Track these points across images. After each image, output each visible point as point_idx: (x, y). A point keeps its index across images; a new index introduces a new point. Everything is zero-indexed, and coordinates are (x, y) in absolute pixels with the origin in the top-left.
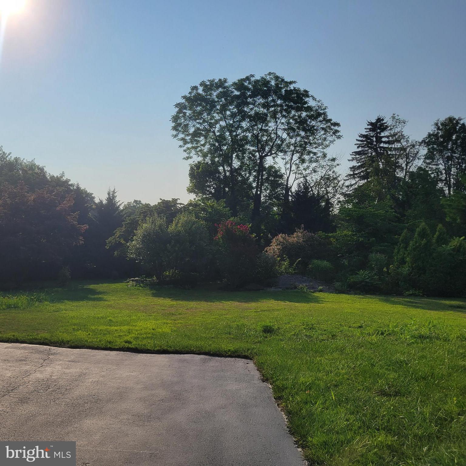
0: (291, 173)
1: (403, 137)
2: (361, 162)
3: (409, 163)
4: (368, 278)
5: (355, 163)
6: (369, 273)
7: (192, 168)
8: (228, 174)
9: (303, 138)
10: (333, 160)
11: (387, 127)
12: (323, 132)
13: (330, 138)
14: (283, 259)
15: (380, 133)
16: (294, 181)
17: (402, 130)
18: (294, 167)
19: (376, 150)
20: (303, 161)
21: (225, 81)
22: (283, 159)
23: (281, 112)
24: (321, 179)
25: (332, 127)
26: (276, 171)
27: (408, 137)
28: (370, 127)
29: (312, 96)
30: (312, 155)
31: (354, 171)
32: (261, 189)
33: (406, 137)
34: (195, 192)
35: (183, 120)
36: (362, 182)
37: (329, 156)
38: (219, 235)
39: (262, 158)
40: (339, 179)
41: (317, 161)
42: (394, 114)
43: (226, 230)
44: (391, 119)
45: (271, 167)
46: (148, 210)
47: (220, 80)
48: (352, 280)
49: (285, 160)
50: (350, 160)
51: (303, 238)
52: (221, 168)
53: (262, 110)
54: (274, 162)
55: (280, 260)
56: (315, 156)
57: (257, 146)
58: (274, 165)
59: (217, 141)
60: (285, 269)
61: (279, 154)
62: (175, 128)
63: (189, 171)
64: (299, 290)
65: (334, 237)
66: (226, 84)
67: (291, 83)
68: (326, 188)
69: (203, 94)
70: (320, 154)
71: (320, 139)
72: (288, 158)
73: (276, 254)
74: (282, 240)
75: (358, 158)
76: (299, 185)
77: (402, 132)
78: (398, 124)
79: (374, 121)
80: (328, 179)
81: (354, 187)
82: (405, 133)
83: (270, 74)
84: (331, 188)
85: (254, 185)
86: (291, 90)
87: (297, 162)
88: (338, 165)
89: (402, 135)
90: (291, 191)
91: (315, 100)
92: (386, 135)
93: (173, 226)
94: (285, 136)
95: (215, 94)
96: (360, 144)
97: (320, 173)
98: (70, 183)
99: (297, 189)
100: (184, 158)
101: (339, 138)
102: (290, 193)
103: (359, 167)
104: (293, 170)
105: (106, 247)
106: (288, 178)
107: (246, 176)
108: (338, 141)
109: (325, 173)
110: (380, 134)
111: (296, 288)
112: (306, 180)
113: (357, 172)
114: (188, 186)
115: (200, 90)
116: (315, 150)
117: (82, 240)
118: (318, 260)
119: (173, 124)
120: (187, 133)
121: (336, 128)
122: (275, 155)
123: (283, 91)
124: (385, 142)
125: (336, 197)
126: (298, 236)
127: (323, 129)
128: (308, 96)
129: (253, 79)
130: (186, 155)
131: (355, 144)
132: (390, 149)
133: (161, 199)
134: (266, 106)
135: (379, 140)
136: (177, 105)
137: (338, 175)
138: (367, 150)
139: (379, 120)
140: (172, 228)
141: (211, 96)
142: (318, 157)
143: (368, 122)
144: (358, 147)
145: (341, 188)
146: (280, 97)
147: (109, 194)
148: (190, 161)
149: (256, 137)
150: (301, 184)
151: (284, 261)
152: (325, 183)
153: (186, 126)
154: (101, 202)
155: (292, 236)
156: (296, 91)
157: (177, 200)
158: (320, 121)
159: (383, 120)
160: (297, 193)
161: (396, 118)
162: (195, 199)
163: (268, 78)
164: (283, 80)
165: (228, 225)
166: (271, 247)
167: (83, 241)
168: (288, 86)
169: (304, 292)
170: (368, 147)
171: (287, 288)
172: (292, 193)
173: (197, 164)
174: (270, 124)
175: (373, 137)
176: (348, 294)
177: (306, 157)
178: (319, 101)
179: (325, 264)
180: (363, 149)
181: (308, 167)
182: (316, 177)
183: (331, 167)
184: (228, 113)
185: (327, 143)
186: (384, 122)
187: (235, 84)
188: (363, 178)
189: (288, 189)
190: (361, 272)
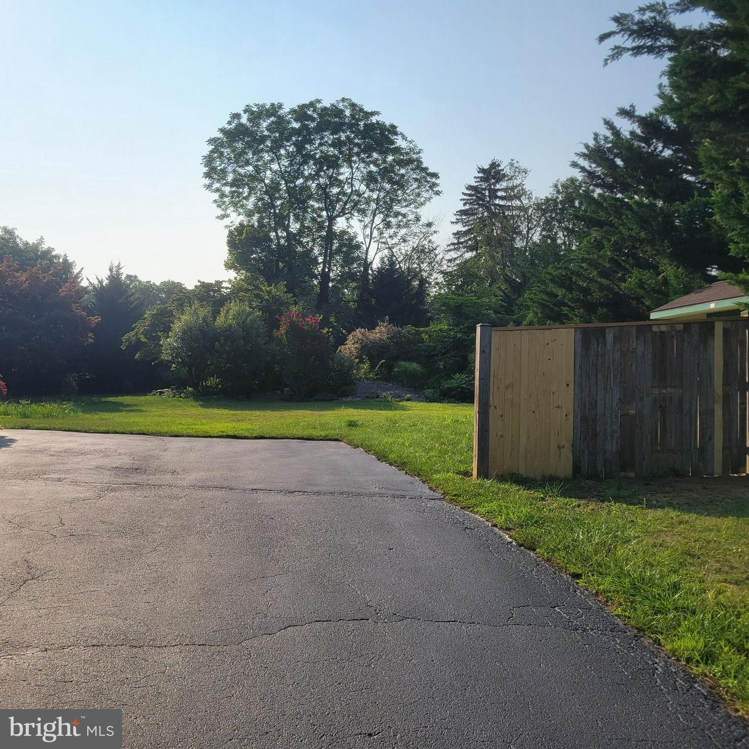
0: (372, 241)
1: (524, 192)
2: (468, 226)
3: (532, 229)
4: (464, 383)
5: (460, 228)
6: (466, 377)
7: (231, 234)
8: (282, 241)
9: (388, 192)
10: (429, 225)
11: (504, 175)
12: (415, 185)
13: (426, 194)
14: (361, 361)
15: (494, 184)
16: (376, 254)
17: (523, 183)
18: (376, 233)
19: (488, 209)
20: (388, 225)
21: (280, 106)
22: (361, 221)
23: (358, 154)
24: (412, 251)
25: (428, 179)
26: (351, 239)
27: (531, 193)
28: (481, 175)
29: (401, 134)
30: (400, 218)
31: (458, 238)
32: (330, 265)
33: (528, 193)
34: (235, 268)
35: (218, 163)
36: (469, 255)
37: (424, 220)
38: (282, 331)
39: (331, 219)
40: (437, 252)
41: (407, 225)
42: (513, 160)
43: (291, 324)
44: (509, 167)
45: (344, 232)
46: (184, 296)
47: (273, 105)
48: (446, 386)
49: (363, 223)
50: (453, 223)
51: (388, 334)
52: (273, 235)
53: (332, 151)
54: (348, 224)
55: (359, 362)
56: (404, 219)
57: (324, 202)
58: (348, 230)
59: (266, 193)
60: (365, 373)
61: (355, 214)
62: (207, 175)
63: (228, 237)
64: (382, 400)
65: (426, 333)
66: (281, 112)
67: (373, 114)
68: (419, 264)
69: (248, 124)
70: (411, 217)
71: (413, 194)
72: (367, 220)
73: (353, 355)
74: (360, 336)
75: (465, 219)
76: (382, 259)
77: (523, 185)
78: (517, 173)
79: (486, 167)
80: (423, 251)
81: (458, 262)
82: (527, 187)
83: (343, 100)
84: (425, 265)
85: (320, 260)
86: (373, 124)
87: (381, 226)
88: (435, 232)
89: (523, 189)
90: (371, 269)
91: (406, 140)
92: (502, 187)
93: (222, 319)
94: (363, 188)
95: (265, 125)
96: (468, 199)
97: (411, 243)
98: (54, 253)
99: (379, 266)
100: (218, 217)
101: (438, 194)
102: (370, 272)
103: (466, 233)
104: (374, 238)
105: (122, 347)
106: (368, 249)
107: (308, 245)
108: (436, 198)
109: (417, 242)
110: (495, 186)
111: (378, 397)
112: (393, 252)
113: (462, 240)
114: (226, 259)
115: (244, 119)
116: (404, 211)
117: (91, 338)
118: (406, 361)
119: (206, 170)
120: (224, 182)
121: (434, 180)
122: (349, 215)
123: (362, 124)
124: (502, 198)
125: (433, 278)
126: (381, 332)
127: (416, 180)
128: (396, 134)
129: (319, 106)
130: (220, 212)
131: (461, 200)
132: (508, 208)
133: (199, 281)
134: (337, 144)
135: (493, 194)
136: (212, 141)
137: (434, 246)
138: (477, 209)
139: (494, 165)
140: (220, 321)
141: (258, 127)
142: (408, 221)
143: (479, 168)
144: (465, 204)
145: (440, 265)
146: (358, 133)
147: (111, 270)
148: (227, 221)
149: (322, 188)
150: (386, 259)
151: (364, 363)
152: (419, 257)
153: (224, 171)
154: (101, 282)
155: (373, 331)
156: (380, 126)
157: (221, 282)
158: (412, 169)
159: (499, 165)
160: (380, 270)
161: (515, 165)
162: (235, 278)
163: (341, 106)
164: (361, 110)
165: (293, 317)
166: (347, 346)
167: (93, 338)
168: (367, 118)
169: (388, 401)
170: (478, 204)
171: (367, 398)
172: (372, 271)
173: (238, 227)
174: (342, 170)
175: (484, 189)
176: (441, 403)
177: (393, 221)
178: (411, 142)
179: (414, 366)
180: (471, 206)
181: (395, 234)
182: (405, 248)
183: (425, 236)
184: (283, 152)
185: (422, 200)
186: (500, 168)
187: (293, 111)
188: (471, 249)
189: (367, 265)
190: (458, 375)
